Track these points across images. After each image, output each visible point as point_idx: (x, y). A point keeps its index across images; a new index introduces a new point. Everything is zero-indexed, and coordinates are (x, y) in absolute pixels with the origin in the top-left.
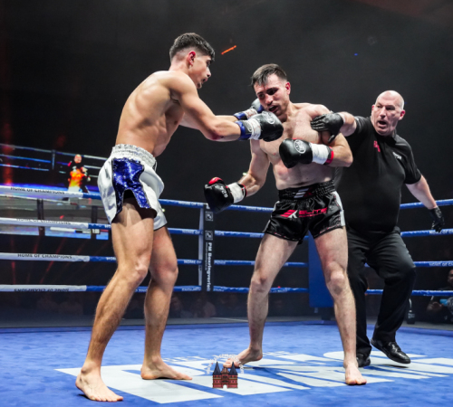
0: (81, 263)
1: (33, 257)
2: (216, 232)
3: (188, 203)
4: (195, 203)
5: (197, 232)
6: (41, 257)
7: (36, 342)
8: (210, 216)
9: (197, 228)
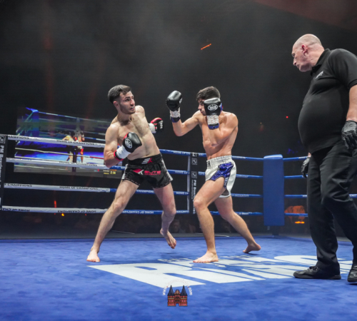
0: (104, 193)
1: (70, 189)
2: (199, 173)
3: (180, 152)
4: (185, 153)
5: (185, 172)
6: (76, 189)
7: (73, 248)
8: (195, 162)
9: (186, 170)
